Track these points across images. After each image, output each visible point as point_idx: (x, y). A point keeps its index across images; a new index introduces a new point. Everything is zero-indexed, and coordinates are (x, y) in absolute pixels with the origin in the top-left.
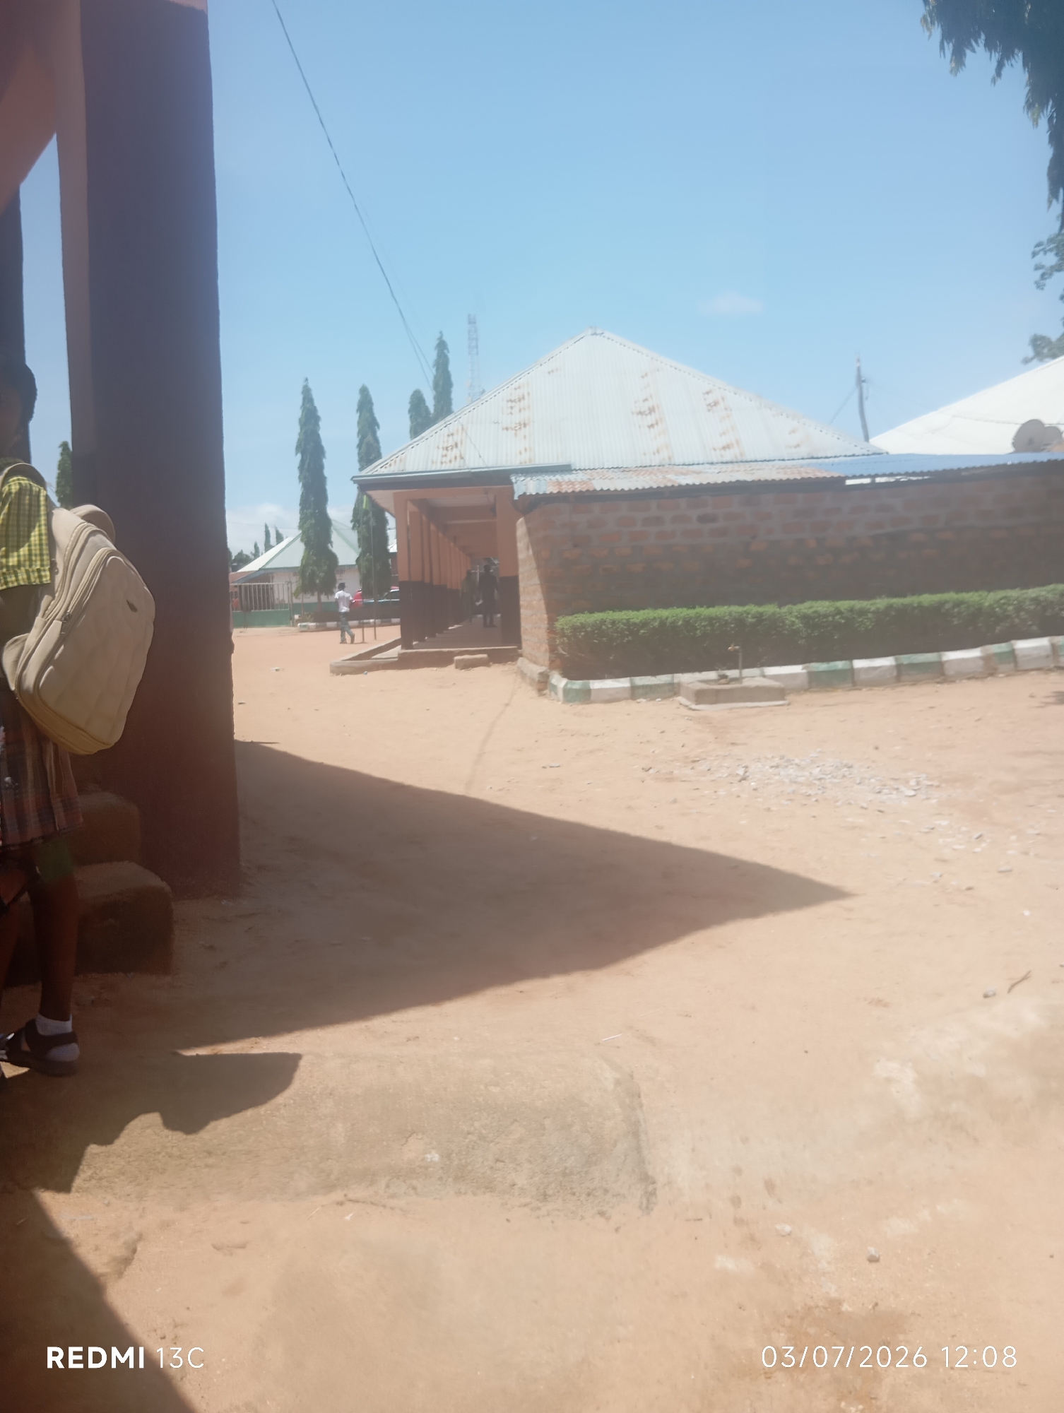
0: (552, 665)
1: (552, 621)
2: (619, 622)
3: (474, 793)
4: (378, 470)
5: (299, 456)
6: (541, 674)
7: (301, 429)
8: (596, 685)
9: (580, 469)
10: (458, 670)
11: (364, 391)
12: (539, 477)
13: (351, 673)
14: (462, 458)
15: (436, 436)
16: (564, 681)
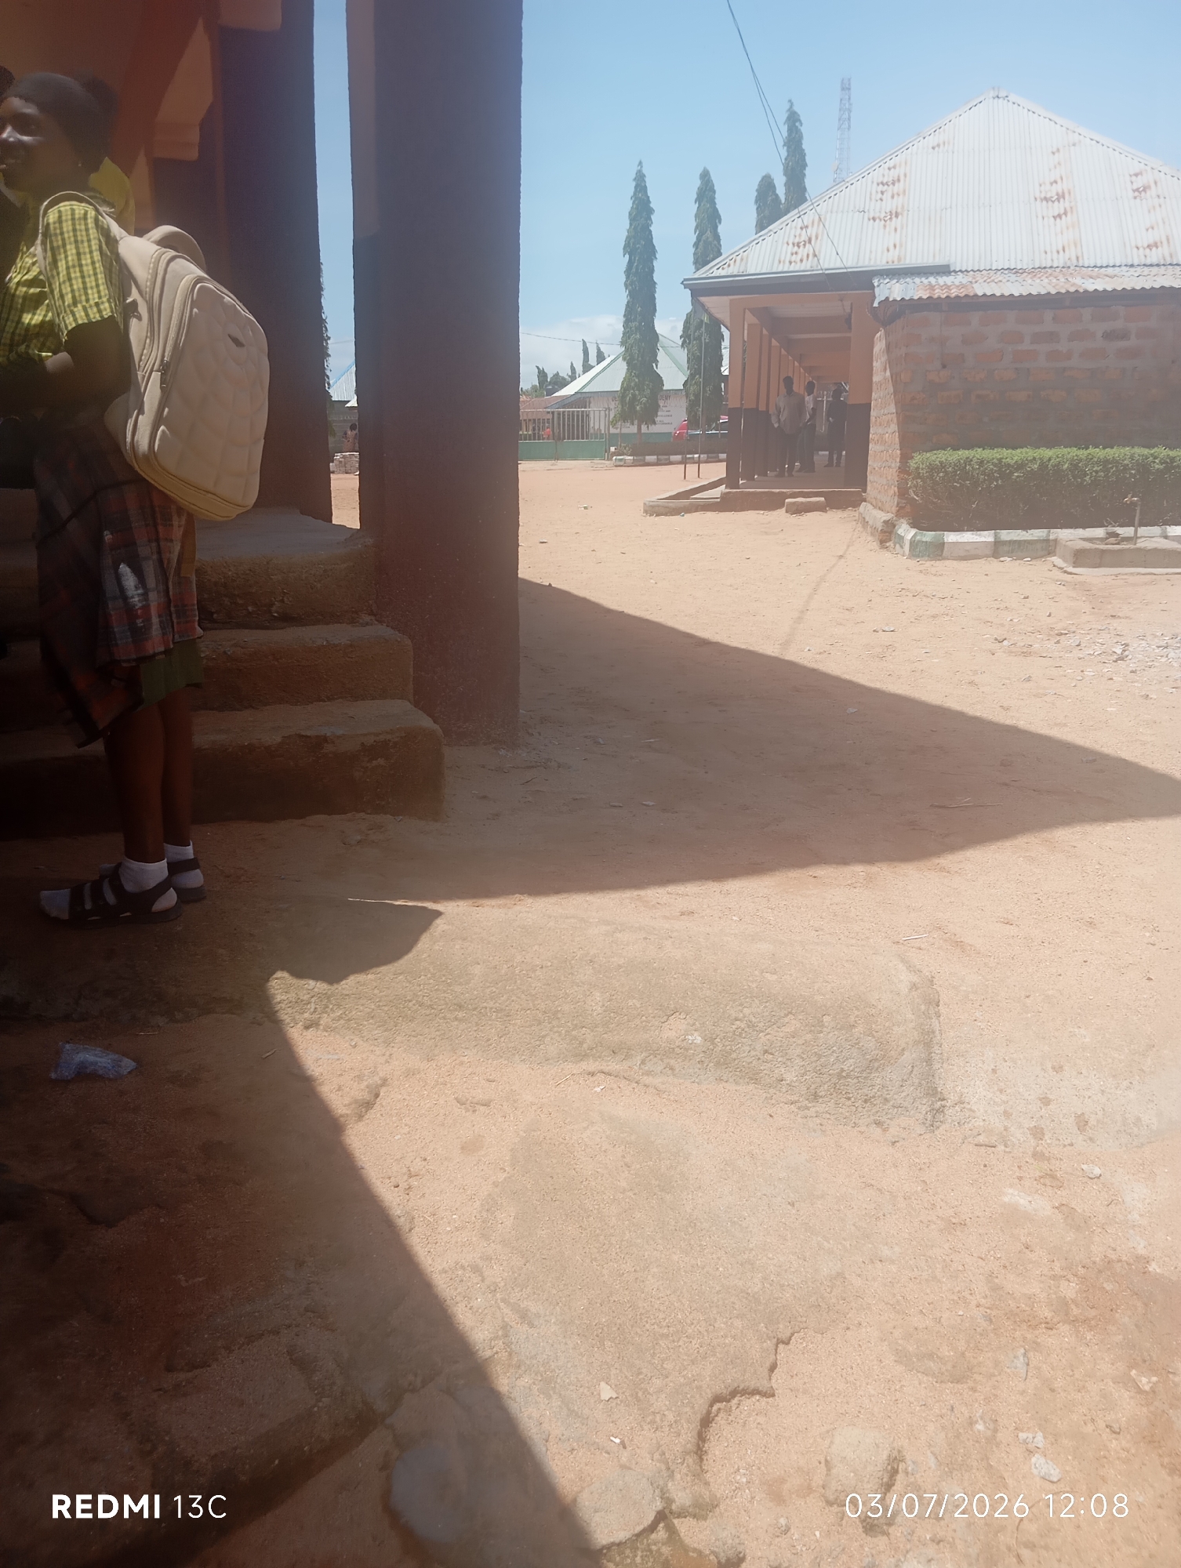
0: (900, 513)
1: (905, 458)
2: (988, 462)
3: (791, 655)
4: (716, 271)
5: (627, 256)
6: (886, 522)
7: (631, 225)
8: (951, 537)
9: (960, 271)
10: (788, 515)
11: (705, 176)
12: (908, 280)
13: (666, 515)
14: (815, 255)
15: (787, 228)
16: (913, 531)
